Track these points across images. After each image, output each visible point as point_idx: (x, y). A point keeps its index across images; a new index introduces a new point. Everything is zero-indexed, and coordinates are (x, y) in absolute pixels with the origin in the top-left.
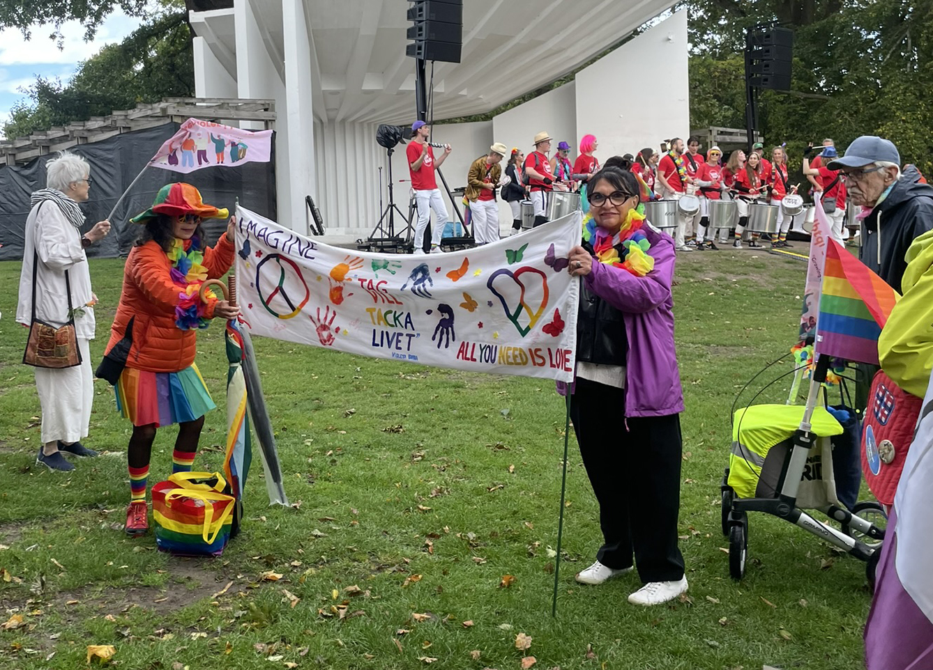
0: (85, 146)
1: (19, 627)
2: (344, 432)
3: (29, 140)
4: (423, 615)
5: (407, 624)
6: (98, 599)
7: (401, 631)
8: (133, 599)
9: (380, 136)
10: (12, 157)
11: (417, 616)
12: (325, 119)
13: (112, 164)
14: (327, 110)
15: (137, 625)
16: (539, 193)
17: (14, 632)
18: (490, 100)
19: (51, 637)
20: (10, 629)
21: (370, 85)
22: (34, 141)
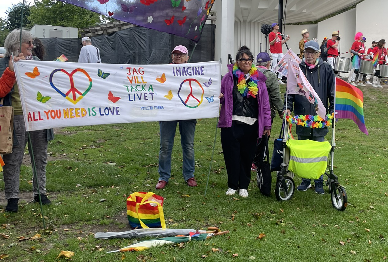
0: (135, 28)
1: (38, 239)
2: (215, 161)
3: (113, 24)
4: (216, 249)
5: (208, 253)
6: (78, 229)
7: (203, 256)
8: (94, 230)
9: (262, 29)
10: (106, 31)
11: (214, 249)
12: (242, 21)
13: (145, 36)
14: (243, 16)
15: (90, 243)
16: (332, 58)
17: (35, 241)
18: (317, 15)
19: (51, 245)
20: (34, 240)
21: (261, 6)
22: (114, 24)
